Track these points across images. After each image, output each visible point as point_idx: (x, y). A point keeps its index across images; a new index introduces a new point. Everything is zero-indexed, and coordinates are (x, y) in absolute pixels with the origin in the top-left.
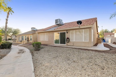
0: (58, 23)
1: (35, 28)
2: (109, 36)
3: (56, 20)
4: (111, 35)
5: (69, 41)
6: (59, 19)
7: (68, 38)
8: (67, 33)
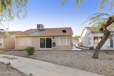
0: (41, 28)
1: (3, 30)
2: (74, 41)
3: (38, 25)
4: (75, 40)
5: (55, 45)
6: (42, 25)
7: (54, 43)
8: (53, 38)
